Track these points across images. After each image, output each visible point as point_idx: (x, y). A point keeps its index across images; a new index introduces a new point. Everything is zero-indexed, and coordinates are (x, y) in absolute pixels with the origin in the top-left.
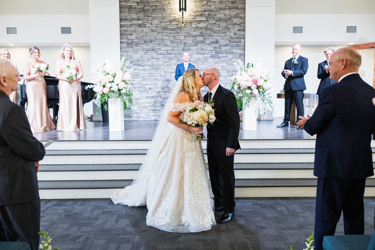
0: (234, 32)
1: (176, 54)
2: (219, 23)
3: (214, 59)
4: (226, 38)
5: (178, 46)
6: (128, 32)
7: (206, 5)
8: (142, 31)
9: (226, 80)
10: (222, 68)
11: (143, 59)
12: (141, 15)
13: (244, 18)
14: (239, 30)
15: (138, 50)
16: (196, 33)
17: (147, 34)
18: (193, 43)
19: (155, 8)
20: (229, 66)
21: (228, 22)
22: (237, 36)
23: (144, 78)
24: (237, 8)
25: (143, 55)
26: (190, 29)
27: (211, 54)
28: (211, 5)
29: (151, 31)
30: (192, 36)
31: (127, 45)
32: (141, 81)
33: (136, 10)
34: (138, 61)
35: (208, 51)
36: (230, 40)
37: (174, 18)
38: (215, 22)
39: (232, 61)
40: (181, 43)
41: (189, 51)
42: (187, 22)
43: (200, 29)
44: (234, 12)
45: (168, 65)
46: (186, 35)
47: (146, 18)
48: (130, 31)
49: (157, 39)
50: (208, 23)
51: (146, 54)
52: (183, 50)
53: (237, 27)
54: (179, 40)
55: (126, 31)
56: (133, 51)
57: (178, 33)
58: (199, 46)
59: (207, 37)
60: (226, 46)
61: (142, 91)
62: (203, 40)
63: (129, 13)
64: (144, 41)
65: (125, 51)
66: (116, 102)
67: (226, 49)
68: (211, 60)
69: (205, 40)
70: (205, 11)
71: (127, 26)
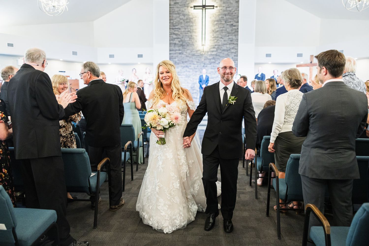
1: (199, 69)
2: (223, 52)
5: (201, 65)
7: (217, 42)
8: (181, 57)
11: (181, 71)
12: (181, 48)
13: (237, 49)
14: (234, 56)
16: (211, 58)
17: (184, 58)
18: (209, 63)
19: (188, 44)
21: (228, 52)
24: (233, 44)
25: (181, 69)
26: (207, 55)
28: (219, 43)
29: (186, 56)
30: (208, 59)
33: (178, 45)
37: (199, 50)
38: (221, 51)
40: (202, 63)
41: (207, 67)
42: (205, 52)
43: (213, 55)
44: (232, 46)
45: (195, 75)
46: (205, 59)
47: (183, 49)
48: (175, 56)
49: (189, 61)
50: (217, 52)
51: (183, 69)
52: (204, 66)
53: (233, 54)
54: (201, 61)
55: (172, 56)
57: (200, 58)
58: (212, 65)
62: (214, 61)
63: (174, 46)
64: (182, 62)
70: (216, 45)
71: (173, 54)
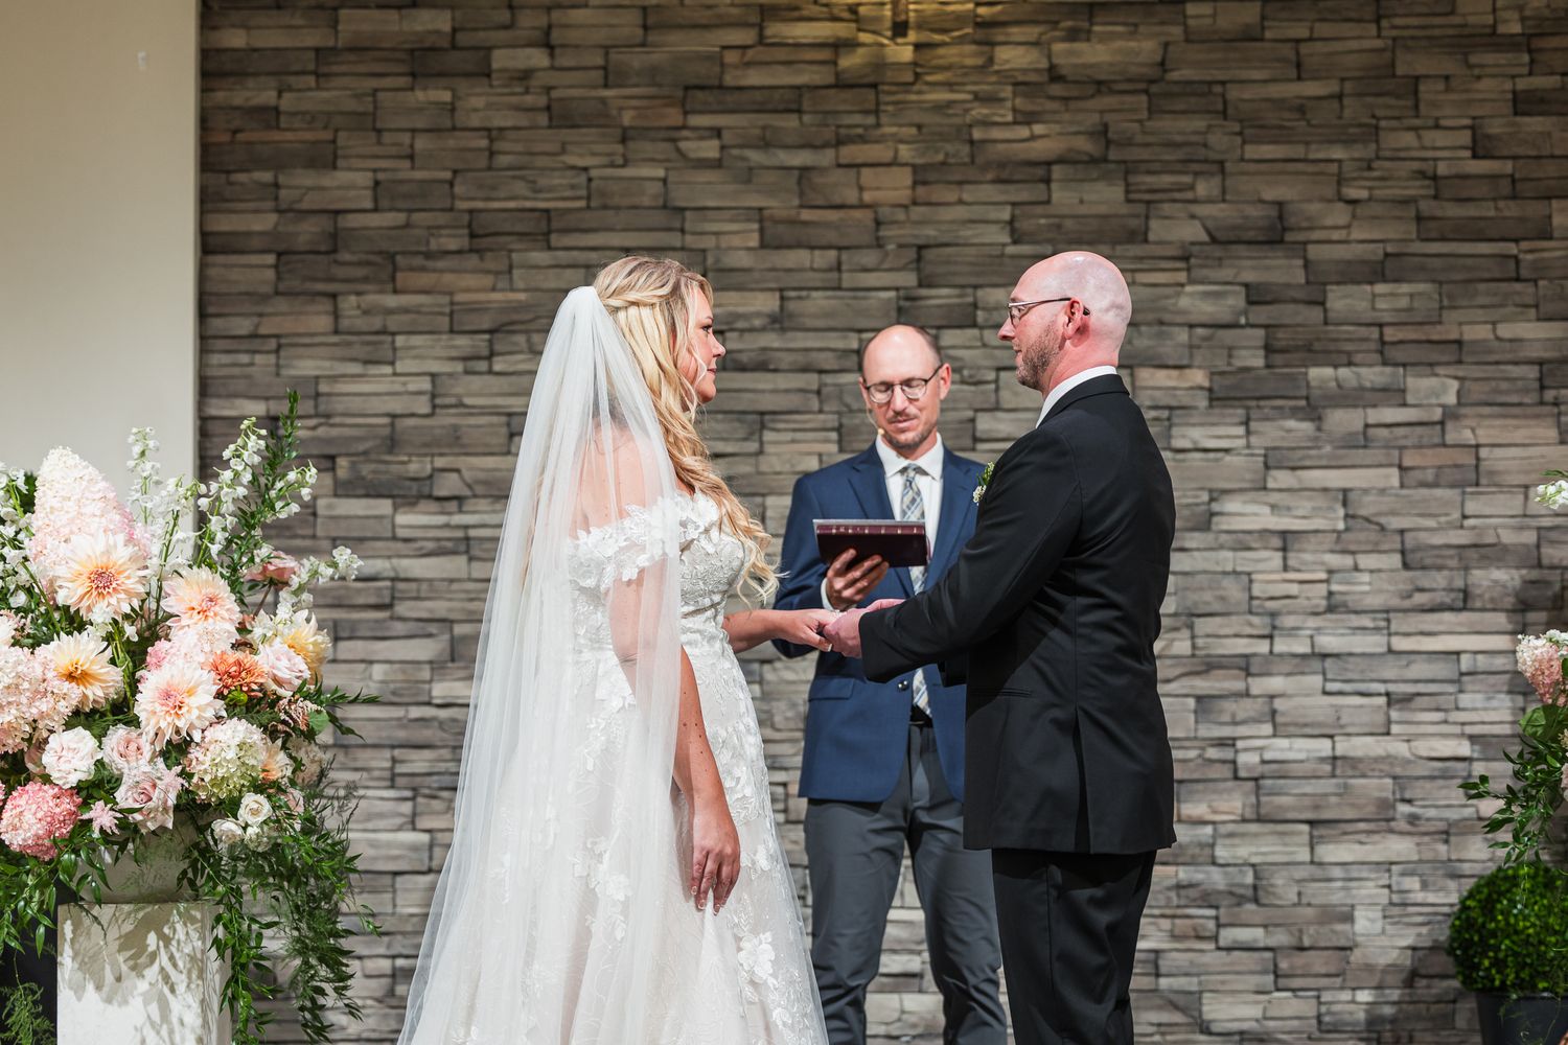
0: (1472, 128)
1: (821, 372)
2: (1301, 31)
3: (1253, 425)
4: (1378, 193)
5: (848, 279)
6: (289, 136)
8: (448, 122)
9: (1390, 651)
10: (1347, 516)
11: (445, 419)
14: (1523, 103)
15: (393, 323)
16: (1045, 140)
17: (499, 146)
18: (1015, 242)
20: (1424, 492)
21: (1398, 21)
22: (1508, 167)
23: (459, 629)
25: (450, 375)
26: (977, 97)
27: (1221, 365)
29: (543, 119)
30: (1002, 165)
31: (270, 274)
32: (426, 674)
34: (392, 443)
35: (1183, 336)
36: (1426, 207)
39: (1450, 438)
40: (879, 244)
41: (975, 332)
42: (940, 23)
43: (1091, 90)
46: (940, 157)
48: (311, 118)
49: (605, 207)
50: (1176, 31)
51: (482, 366)
53: (1500, 75)
54: (858, 214)
55: (270, 116)
56: (336, 332)
57: (839, 142)
59: (1167, 180)
60: (1378, 271)
61: (434, 781)
62: (1124, 209)
64: (470, 226)
65: (254, 336)
66: (153, 956)
67: (1381, 304)
68: (1221, 430)
69: (1147, 217)
71: (279, 66)
